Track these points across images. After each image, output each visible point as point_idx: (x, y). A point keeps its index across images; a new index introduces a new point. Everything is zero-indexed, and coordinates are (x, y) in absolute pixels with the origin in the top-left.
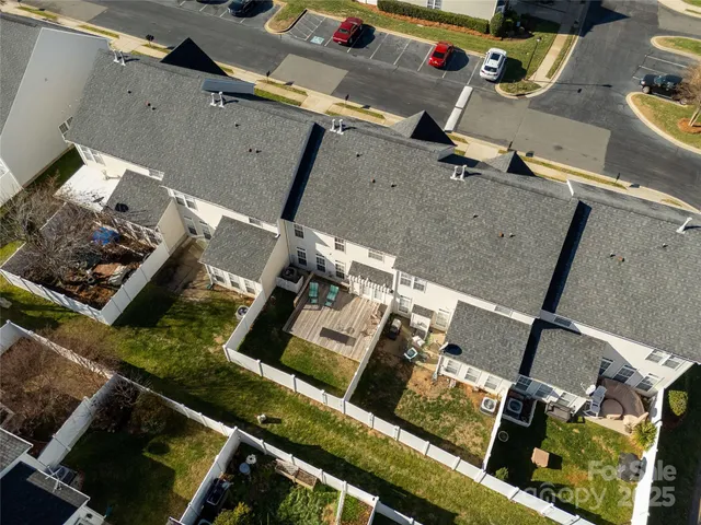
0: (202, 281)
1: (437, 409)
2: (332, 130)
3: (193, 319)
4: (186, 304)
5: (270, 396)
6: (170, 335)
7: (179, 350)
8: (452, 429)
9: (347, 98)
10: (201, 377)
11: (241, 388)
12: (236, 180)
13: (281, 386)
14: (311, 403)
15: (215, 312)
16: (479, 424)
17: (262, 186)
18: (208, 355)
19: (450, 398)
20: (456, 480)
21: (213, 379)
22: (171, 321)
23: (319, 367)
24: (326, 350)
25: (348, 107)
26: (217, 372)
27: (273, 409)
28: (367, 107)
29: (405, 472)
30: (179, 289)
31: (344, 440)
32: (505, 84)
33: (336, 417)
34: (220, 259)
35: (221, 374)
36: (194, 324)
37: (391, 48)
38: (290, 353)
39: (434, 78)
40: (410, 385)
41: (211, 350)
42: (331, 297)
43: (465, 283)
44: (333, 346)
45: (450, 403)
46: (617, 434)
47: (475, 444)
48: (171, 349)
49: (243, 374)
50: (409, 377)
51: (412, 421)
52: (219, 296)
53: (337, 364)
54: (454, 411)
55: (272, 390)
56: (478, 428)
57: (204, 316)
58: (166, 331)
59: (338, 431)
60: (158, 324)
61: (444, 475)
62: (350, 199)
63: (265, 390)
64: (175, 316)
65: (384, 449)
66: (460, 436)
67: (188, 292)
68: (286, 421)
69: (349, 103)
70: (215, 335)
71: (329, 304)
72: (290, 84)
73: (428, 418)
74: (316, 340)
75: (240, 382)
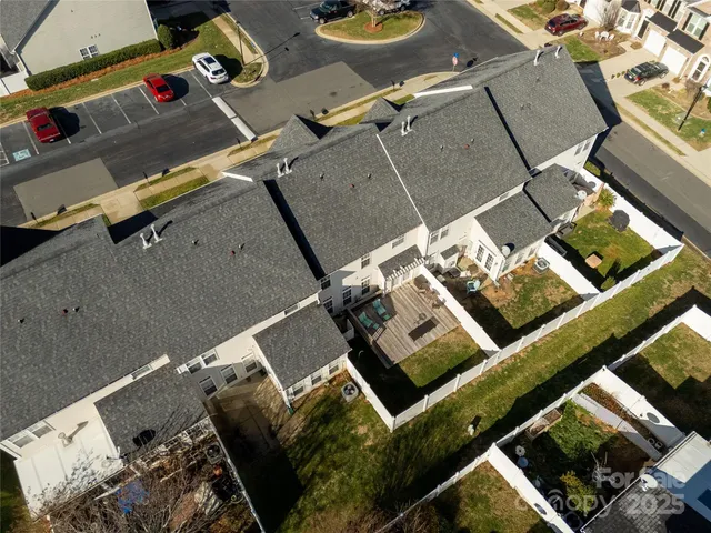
0: (278, 415)
1: (525, 298)
2: (280, 175)
3: (321, 445)
4: (296, 444)
5: (449, 414)
6: (325, 477)
7: (350, 475)
8: (546, 300)
9: (146, 177)
10: (394, 467)
11: (427, 434)
12: (247, 290)
13: (444, 400)
14: (475, 384)
15: (326, 419)
16: (550, 281)
17: (276, 271)
18: (372, 449)
19: (520, 286)
20: (586, 320)
21: (402, 457)
22: (307, 469)
23: (443, 359)
24: (429, 346)
25: (152, 183)
26: (397, 448)
27: (463, 417)
28: (166, 171)
29: (566, 349)
30: (271, 442)
31: (519, 377)
32: (237, 77)
33: (496, 372)
34: (299, 368)
35: (402, 446)
36: (327, 446)
37: (105, 113)
38: (416, 375)
39: (179, 111)
40: (496, 305)
41: (369, 443)
42: (382, 311)
43: (479, 197)
44: (430, 337)
45: (524, 287)
46: (591, 214)
47: (564, 293)
48: (342, 482)
49: (414, 425)
50: (488, 301)
51: (528, 321)
52: (309, 405)
53: (447, 344)
54: (532, 290)
55: (444, 409)
56: (552, 283)
57: (323, 432)
58: (317, 479)
59: (509, 377)
60: (303, 483)
61: (579, 325)
62: (350, 215)
63: (440, 415)
64: (303, 461)
65: (541, 352)
66: (554, 298)
67: (282, 434)
68: (480, 412)
69: (151, 179)
70: (353, 432)
71: (387, 317)
72: (62, 209)
73: (530, 308)
74: (416, 347)
75: (421, 433)
